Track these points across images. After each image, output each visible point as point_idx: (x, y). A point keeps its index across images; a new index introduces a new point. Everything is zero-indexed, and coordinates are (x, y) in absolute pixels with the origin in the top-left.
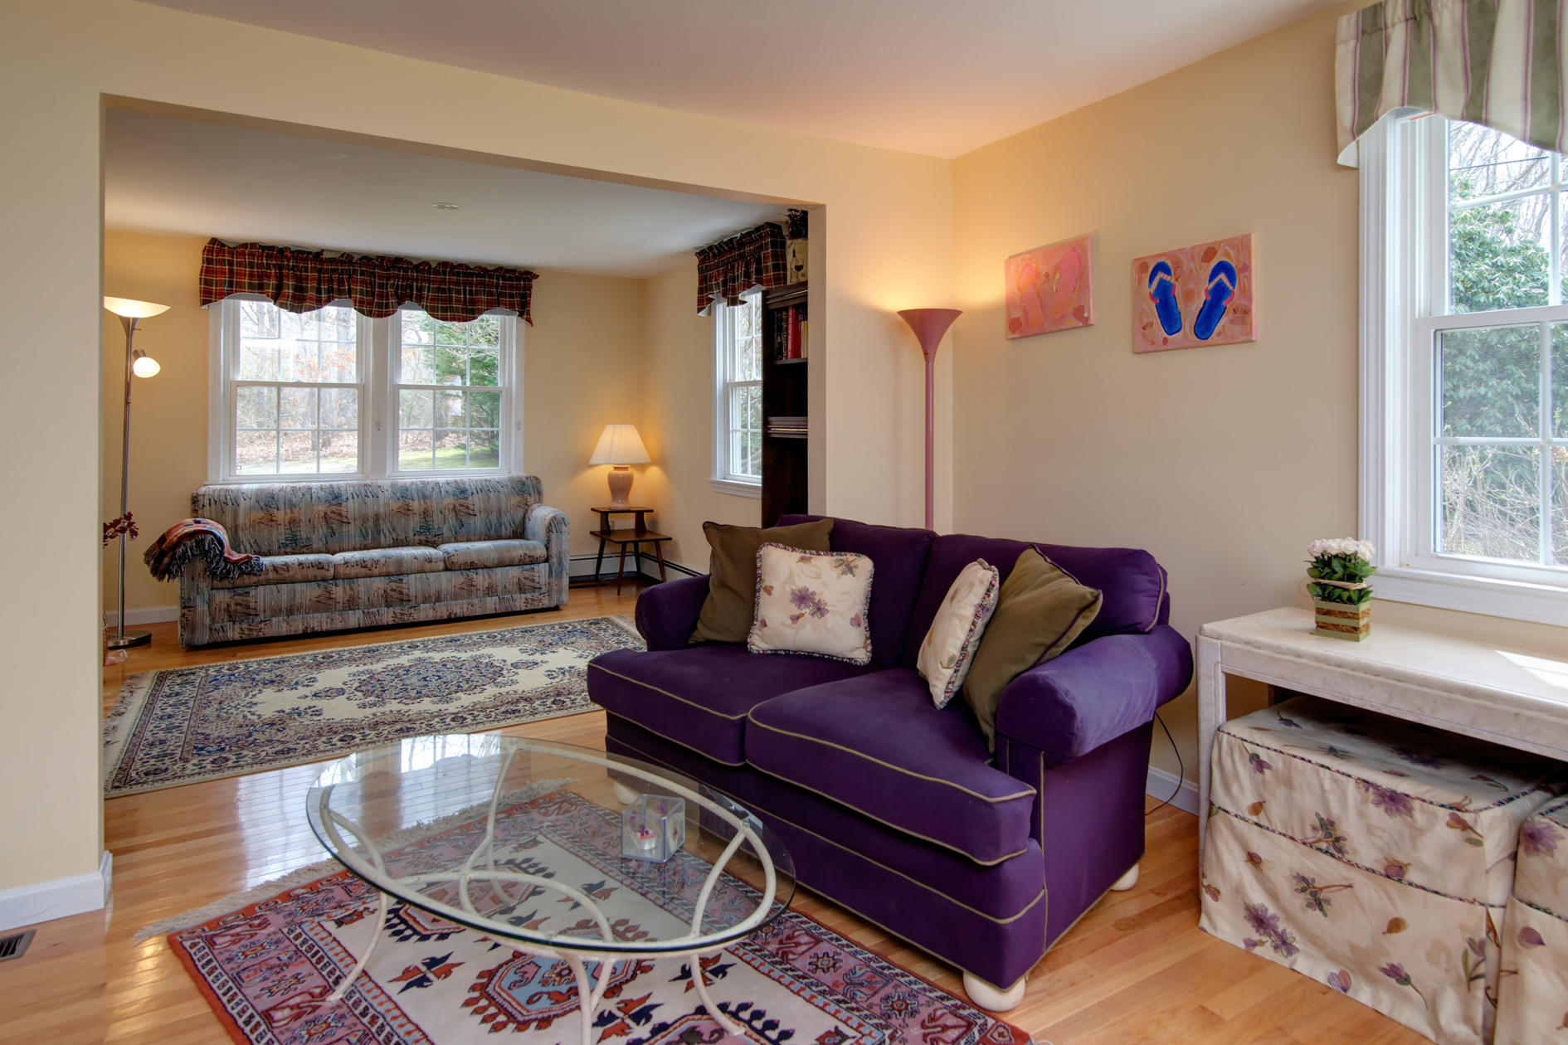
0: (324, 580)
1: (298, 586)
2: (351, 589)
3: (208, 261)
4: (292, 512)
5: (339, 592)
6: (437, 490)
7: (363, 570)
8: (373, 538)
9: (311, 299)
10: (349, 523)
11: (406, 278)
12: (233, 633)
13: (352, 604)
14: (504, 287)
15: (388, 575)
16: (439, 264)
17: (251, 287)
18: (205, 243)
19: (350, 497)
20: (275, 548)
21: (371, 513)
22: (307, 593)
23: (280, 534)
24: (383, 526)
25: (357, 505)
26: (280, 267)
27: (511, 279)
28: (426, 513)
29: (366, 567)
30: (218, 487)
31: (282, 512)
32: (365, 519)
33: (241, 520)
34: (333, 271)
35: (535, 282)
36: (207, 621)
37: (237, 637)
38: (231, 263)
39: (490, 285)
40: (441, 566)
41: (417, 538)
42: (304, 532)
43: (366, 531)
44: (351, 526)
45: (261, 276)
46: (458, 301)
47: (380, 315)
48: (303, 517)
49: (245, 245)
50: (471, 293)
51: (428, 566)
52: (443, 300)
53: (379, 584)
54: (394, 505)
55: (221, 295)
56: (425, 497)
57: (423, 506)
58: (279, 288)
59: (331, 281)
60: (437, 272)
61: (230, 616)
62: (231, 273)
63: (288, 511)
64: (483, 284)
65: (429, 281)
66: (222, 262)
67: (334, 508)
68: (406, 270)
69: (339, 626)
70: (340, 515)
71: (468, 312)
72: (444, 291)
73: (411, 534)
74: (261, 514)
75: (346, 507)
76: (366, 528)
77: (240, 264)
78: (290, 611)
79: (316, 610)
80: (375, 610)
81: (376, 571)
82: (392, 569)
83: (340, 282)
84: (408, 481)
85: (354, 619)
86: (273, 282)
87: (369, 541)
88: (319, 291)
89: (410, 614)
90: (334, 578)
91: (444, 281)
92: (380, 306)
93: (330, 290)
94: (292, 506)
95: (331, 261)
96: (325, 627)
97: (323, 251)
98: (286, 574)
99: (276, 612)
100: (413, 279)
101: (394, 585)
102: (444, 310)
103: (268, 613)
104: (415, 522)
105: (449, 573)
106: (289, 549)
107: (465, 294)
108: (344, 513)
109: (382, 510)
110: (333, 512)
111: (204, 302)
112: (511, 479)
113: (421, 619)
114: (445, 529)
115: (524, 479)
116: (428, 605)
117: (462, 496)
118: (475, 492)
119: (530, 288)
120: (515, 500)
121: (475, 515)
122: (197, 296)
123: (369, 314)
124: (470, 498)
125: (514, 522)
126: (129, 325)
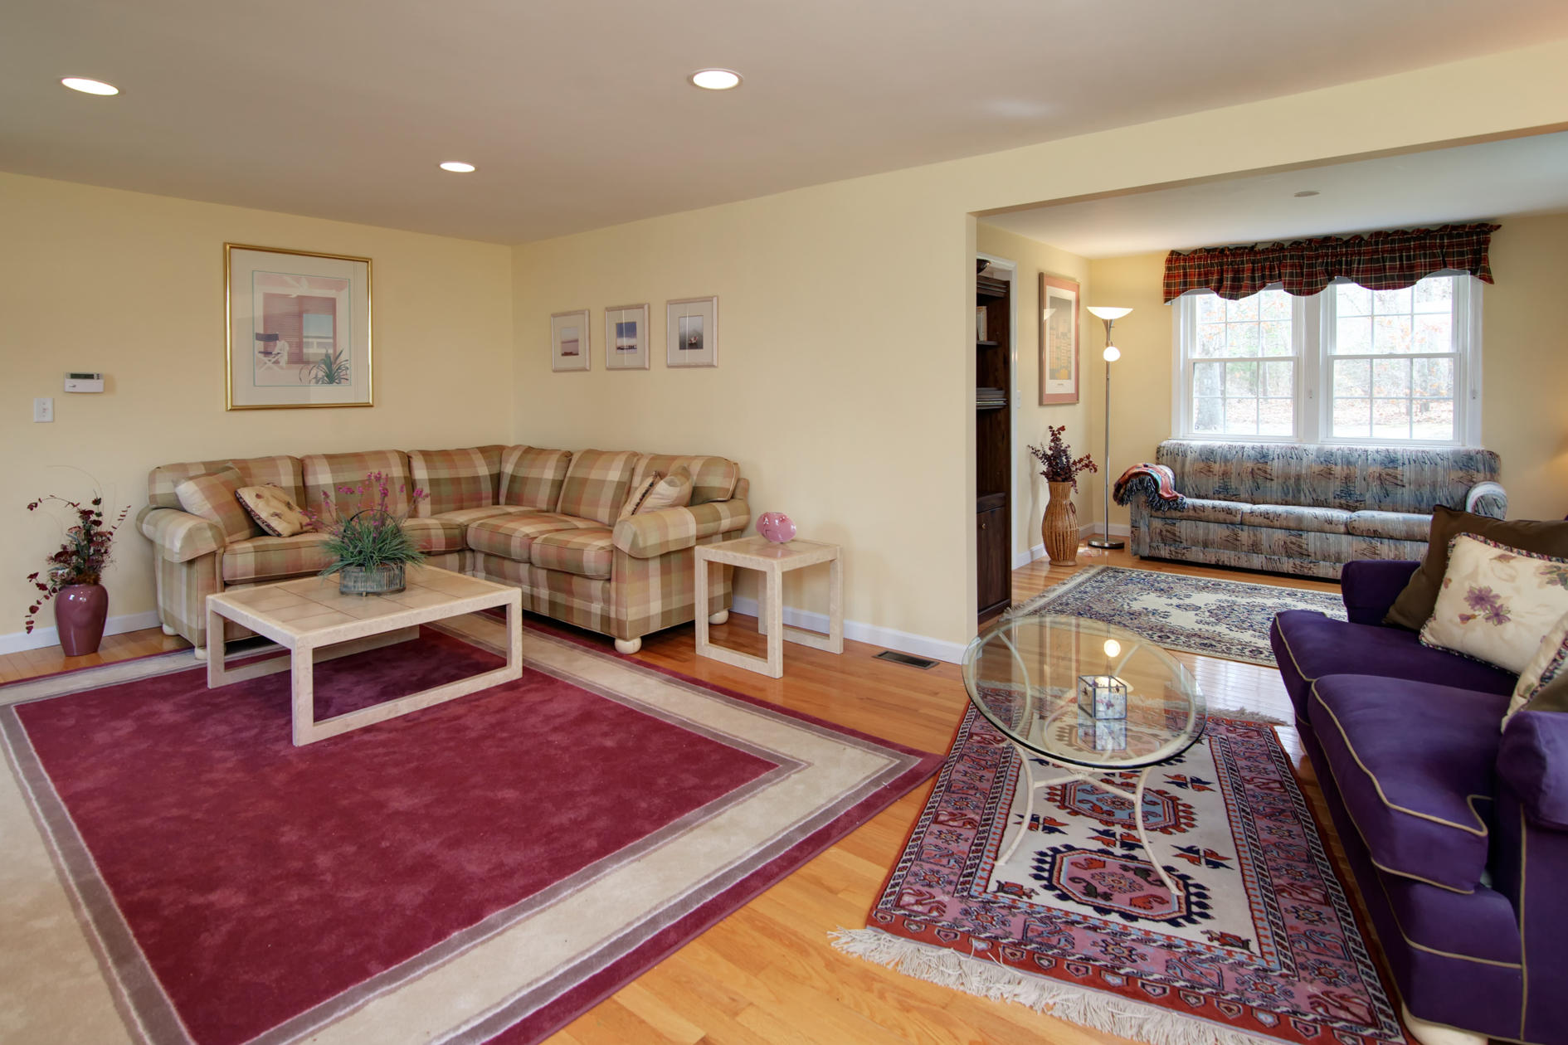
0: (1232, 524)
1: (1211, 525)
2: (1255, 535)
3: (1169, 269)
4: (1226, 465)
5: (1245, 535)
6: (1363, 457)
7: (1266, 522)
8: (1294, 496)
9: (1246, 287)
10: (1272, 480)
11: (1334, 255)
12: (1165, 553)
13: (1255, 548)
14: (1450, 245)
15: (1288, 529)
16: (1371, 235)
17: (1200, 284)
18: (1166, 255)
19: (1276, 457)
20: (1211, 493)
21: (1293, 472)
22: (1218, 532)
23: (1214, 483)
24: (1303, 486)
25: (1281, 465)
26: (1221, 264)
27: (1459, 235)
28: (1348, 479)
29: (1268, 518)
30: (1175, 442)
31: (1218, 465)
32: (1287, 477)
33: (1187, 469)
34: (1265, 260)
36: (1148, 540)
37: (1167, 556)
38: (1184, 268)
39: (1433, 246)
40: (1342, 529)
41: (1337, 501)
42: (1234, 483)
43: (1288, 489)
44: (1274, 483)
45: (1206, 274)
46: (1392, 268)
47: (1310, 293)
48: (1234, 471)
49: (1195, 252)
50: (1408, 258)
51: (1327, 527)
52: (1377, 270)
53: (1279, 535)
54: (1316, 468)
55: (1178, 293)
56: (1349, 463)
57: (1346, 471)
58: (1220, 281)
59: (1263, 269)
60: (1368, 243)
61: (1163, 540)
62: (1185, 275)
63: (1223, 464)
64: (1424, 247)
65: (1359, 254)
66: (1177, 268)
67: (1260, 466)
68: (1334, 248)
69: (1245, 565)
70: (1265, 472)
71: (1406, 278)
72: (1378, 261)
73: (1331, 496)
74: (1202, 465)
75: (1271, 465)
76: (1287, 487)
77: (1191, 267)
78: (1206, 545)
79: (1226, 548)
80: (1276, 558)
81: (1277, 524)
82: (1292, 524)
83: (1272, 268)
84: (1335, 447)
85: (1257, 561)
86: (1215, 277)
87: (1290, 498)
88: (1253, 279)
89: (1310, 569)
90: (1241, 523)
91: (1376, 252)
92: (1309, 284)
93: (1263, 277)
94: (1226, 460)
95: (1263, 251)
96: (1233, 563)
97: (1256, 244)
98: (1202, 514)
99: (1195, 542)
100: (1342, 255)
101: (1293, 539)
102: (1378, 279)
103: (1189, 542)
104: (1335, 486)
105: (1350, 537)
106: (1221, 496)
107: (1401, 260)
108: (1269, 471)
109: (1304, 472)
110: (1259, 469)
111: (1166, 300)
112: (1456, 453)
113: (1321, 575)
114: (1368, 496)
115: (1473, 454)
116: (1328, 564)
117: (1391, 465)
118: (1407, 462)
119: (1487, 242)
120: (1456, 475)
121: (1403, 486)
122: (1161, 296)
123: (1300, 293)
124: (1400, 468)
125: (1452, 498)
126: (1108, 324)
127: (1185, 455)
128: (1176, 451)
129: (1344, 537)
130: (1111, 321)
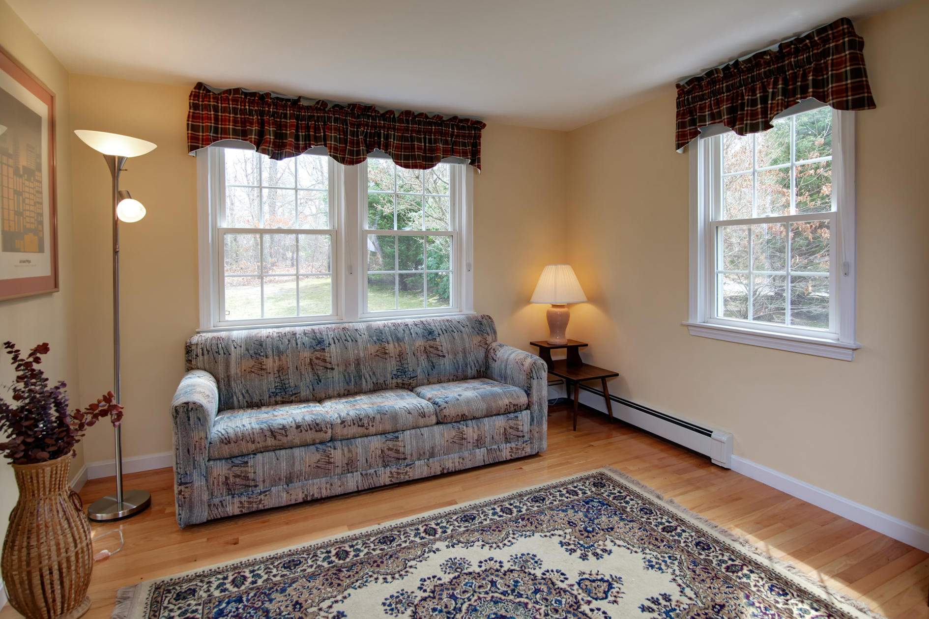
0: (322, 443)
1: (297, 452)
2: (350, 451)
3: (194, 106)
4: (280, 359)
5: (338, 455)
6: (407, 332)
7: (361, 430)
8: (356, 383)
9: (290, 145)
10: (333, 369)
11: (374, 126)
12: (233, 508)
13: (350, 466)
14: (458, 136)
15: (383, 433)
16: (402, 113)
17: (236, 133)
18: (192, 88)
19: (332, 342)
20: (266, 397)
21: (352, 358)
22: (306, 458)
23: (269, 383)
24: (364, 371)
25: (339, 350)
26: (261, 113)
27: (463, 128)
28: (401, 356)
29: (363, 426)
30: (210, 335)
31: (270, 360)
32: (347, 364)
33: (233, 370)
34: (310, 118)
35: (483, 132)
36: (205, 497)
37: (237, 512)
38: (216, 109)
39: (446, 134)
40: (434, 419)
41: (395, 381)
42: (292, 380)
43: (349, 377)
44: (335, 372)
45: (244, 122)
46: (419, 148)
47: (352, 162)
48: (290, 365)
49: (229, 91)
50: (430, 142)
51: (422, 421)
52: (406, 148)
53: (376, 443)
54: (372, 349)
55: (207, 141)
56: (398, 340)
57: (398, 349)
58: (261, 134)
59: (308, 128)
60: (401, 121)
61: (229, 489)
62: (216, 119)
63: (276, 358)
64: (441, 133)
65: (394, 129)
66: (207, 108)
67: (318, 354)
68: (374, 118)
69: (338, 491)
70: (325, 361)
71: (426, 161)
72: (406, 139)
73: (389, 376)
74: (251, 363)
75: (329, 352)
76: (348, 373)
77: (224, 110)
78: (289, 480)
79: (316, 476)
80: (372, 471)
81: (372, 430)
82: (388, 427)
83: (317, 129)
84: (380, 324)
85: (352, 482)
86: (255, 128)
87: (352, 386)
88: (297, 138)
89: (406, 473)
90: (332, 440)
91: (407, 130)
92: (351, 153)
93: (307, 138)
94: (279, 353)
95: (308, 108)
96: (325, 494)
97: (300, 97)
98: (284, 440)
99: (275, 482)
100: (380, 127)
101: (390, 444)
102: (407, 158)
103: (267, 484)
104: (391, 366)
105: (441, 427)
106: (279, 398)
107: (425, 143)
108: (328, 359)
109: (362, 355)
110: (317, 358)
111: (192, 148)
112: (469, 319)
113: (416, 478)
114: (419, 371)
115: (480, 319)
116: (422, 462)
117: (430, 336)
118: (441, 333)
119: (479, 137)
120: (477, 339)
121: (444, 356)
122: (184, 143)
123: (342, 161)
124: (438, 340)
125: (478, 361)
126: (115, 164)
127: (227, 353)
128: (214, 348)
129: (436, 428)
130: (121, 159)
